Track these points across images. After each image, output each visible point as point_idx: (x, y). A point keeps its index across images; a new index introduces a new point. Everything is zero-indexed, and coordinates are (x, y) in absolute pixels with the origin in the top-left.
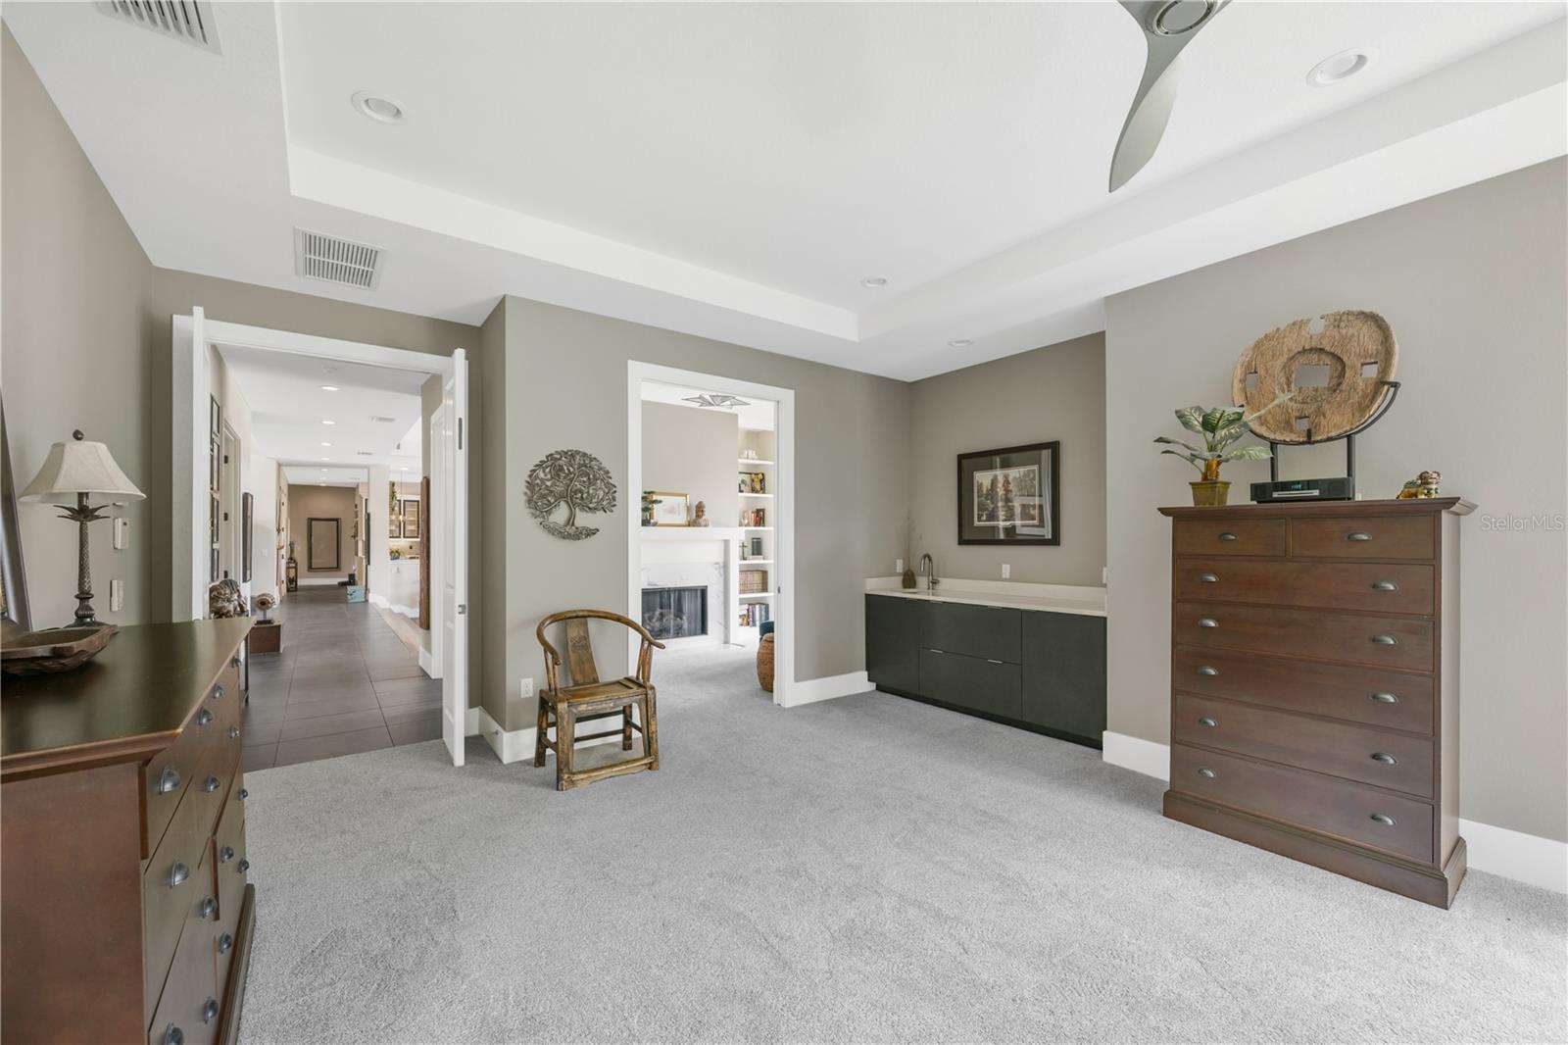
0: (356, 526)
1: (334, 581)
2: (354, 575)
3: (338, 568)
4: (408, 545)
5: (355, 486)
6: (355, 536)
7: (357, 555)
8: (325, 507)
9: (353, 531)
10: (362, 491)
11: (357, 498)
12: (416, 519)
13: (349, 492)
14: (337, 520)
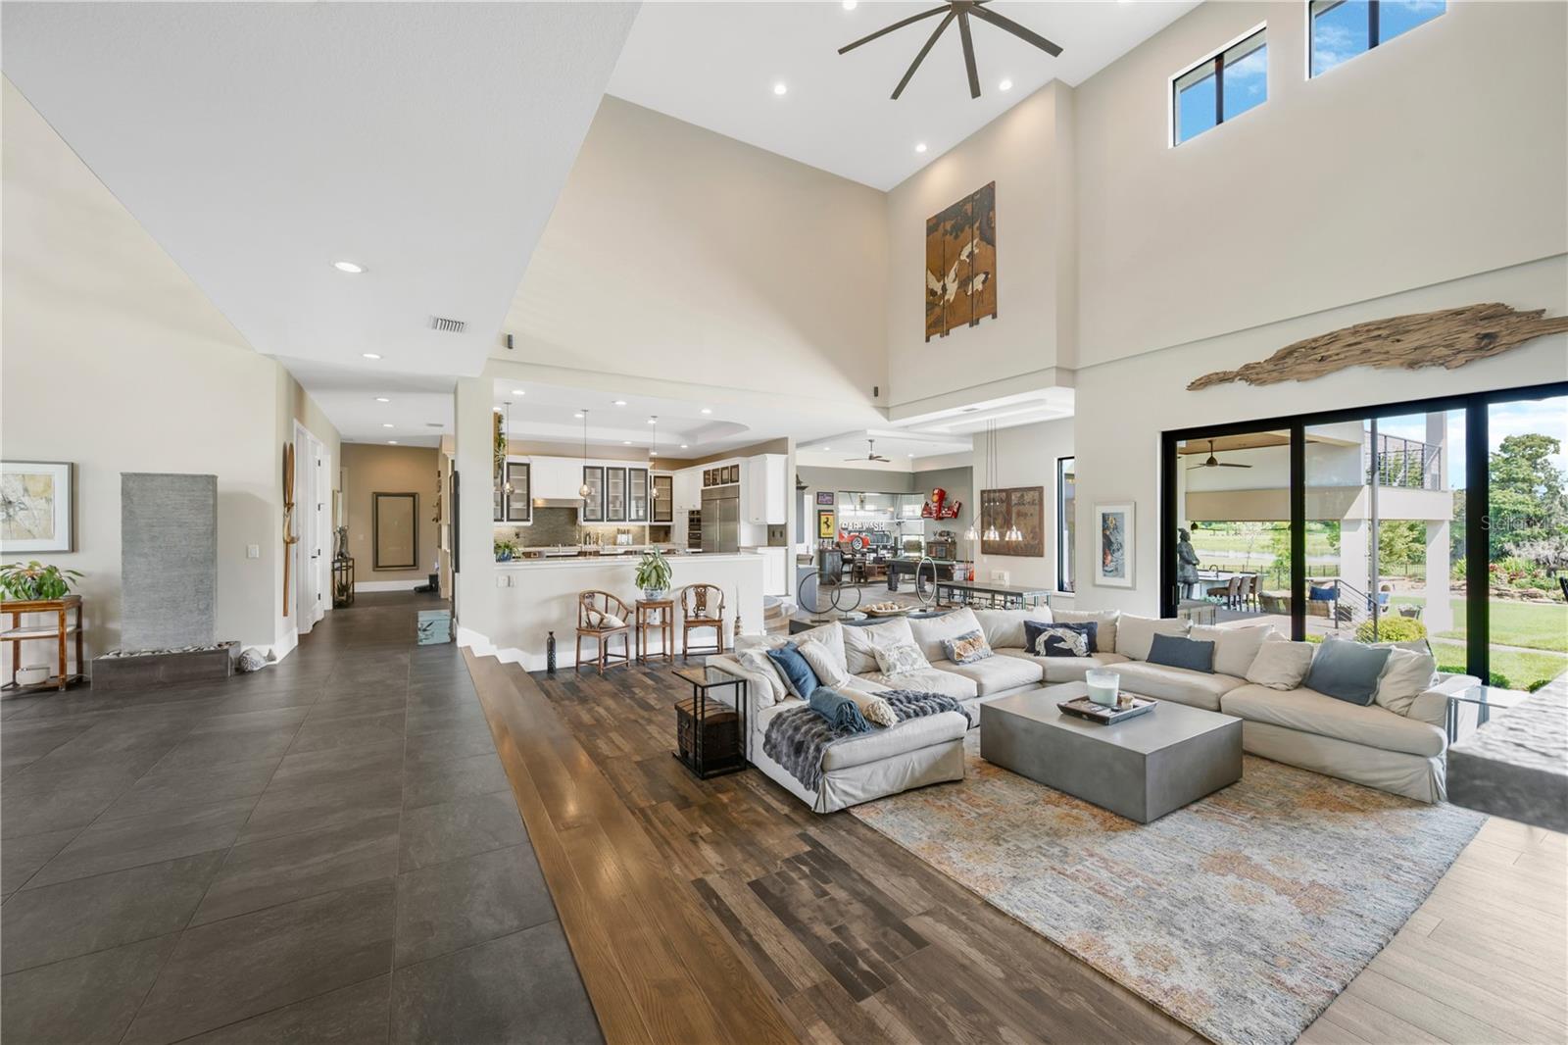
0: (439, 505)
1: (408, 584)
2: (437, 576)
3: (415, 565)
4: (513, 531)
5: (434, 445)
6: (437, 519)
7: (440, 547)
8: (394, 476)
9: (436, 510)
10: (447, 450)
11: (441, 459)
12: (526, 492)
13: (428, 455)
14: (413, 495)
